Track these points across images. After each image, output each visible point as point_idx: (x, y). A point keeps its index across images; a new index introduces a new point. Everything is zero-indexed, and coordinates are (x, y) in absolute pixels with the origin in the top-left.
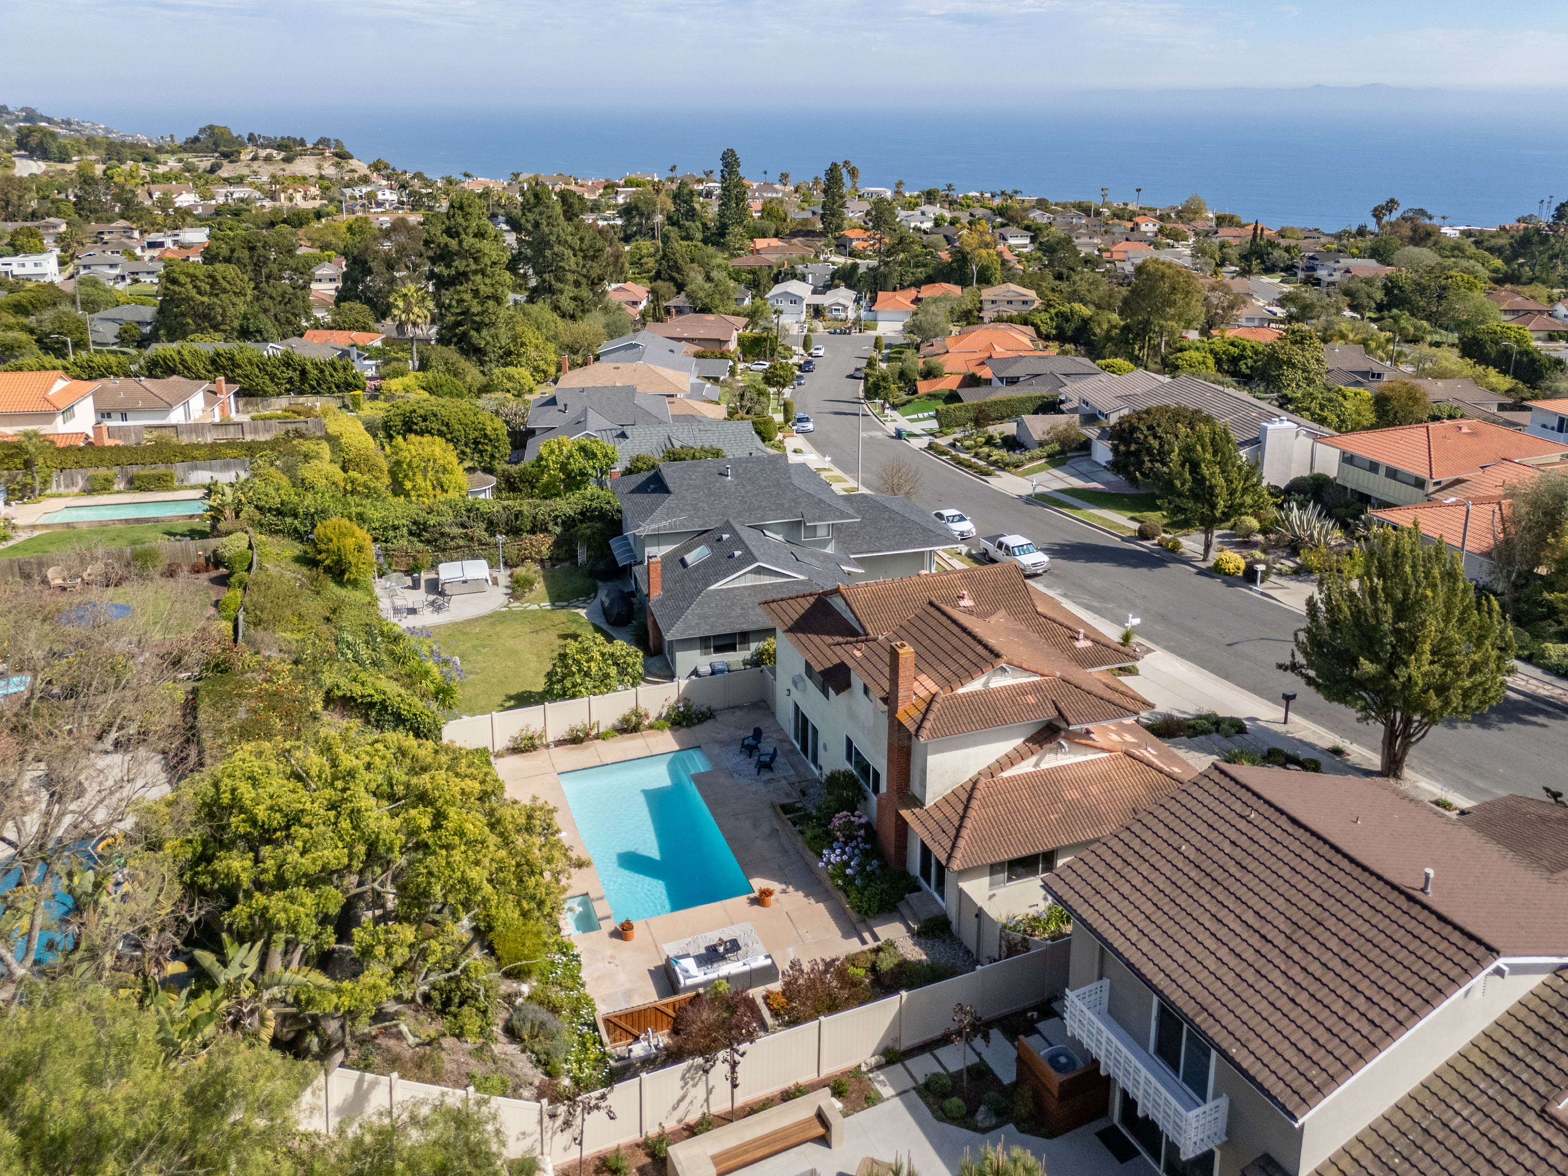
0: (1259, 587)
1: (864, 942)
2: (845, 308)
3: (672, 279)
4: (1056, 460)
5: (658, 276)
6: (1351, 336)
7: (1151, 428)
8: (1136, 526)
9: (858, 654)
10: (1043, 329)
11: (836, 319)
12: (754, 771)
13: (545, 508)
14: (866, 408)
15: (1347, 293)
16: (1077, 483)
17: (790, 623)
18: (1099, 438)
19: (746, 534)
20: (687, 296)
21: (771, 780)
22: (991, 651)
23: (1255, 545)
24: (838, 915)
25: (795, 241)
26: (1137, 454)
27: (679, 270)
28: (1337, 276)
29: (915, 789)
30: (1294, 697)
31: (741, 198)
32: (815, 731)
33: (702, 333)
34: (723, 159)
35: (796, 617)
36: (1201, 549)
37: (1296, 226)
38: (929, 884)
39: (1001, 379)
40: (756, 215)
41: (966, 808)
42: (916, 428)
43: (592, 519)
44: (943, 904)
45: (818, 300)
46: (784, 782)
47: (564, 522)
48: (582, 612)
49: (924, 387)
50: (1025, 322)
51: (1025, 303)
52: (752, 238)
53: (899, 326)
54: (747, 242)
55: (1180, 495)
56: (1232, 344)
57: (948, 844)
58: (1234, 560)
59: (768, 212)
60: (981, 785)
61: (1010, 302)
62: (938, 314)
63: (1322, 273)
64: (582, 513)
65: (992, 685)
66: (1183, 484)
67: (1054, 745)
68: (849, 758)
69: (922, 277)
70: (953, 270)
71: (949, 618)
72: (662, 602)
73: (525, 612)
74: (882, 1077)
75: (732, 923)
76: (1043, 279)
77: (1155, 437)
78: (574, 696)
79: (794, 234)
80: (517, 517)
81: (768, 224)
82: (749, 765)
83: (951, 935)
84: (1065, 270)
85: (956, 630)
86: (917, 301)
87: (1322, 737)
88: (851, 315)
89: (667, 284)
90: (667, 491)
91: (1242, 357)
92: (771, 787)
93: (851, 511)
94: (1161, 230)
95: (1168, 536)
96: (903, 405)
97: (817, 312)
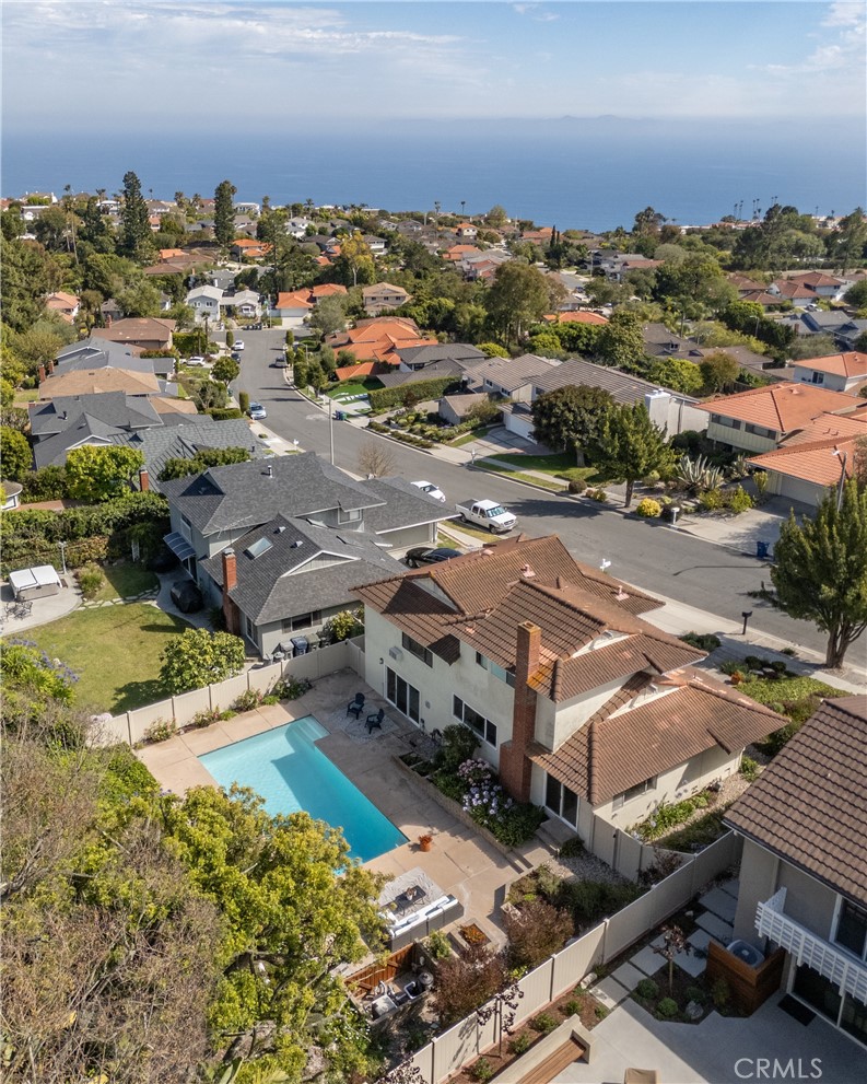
0: (675, 524)
1: (519, 870)
2: (253, 308)
3: (98, 288)
4: (479, 431)
5: (85, 286)
6: (650, 316)
7: (565, 404)
8: (567, 483)
9: (471, 631)
10: (419, 319)
11: (246, 317)
12: (366, 731)
13: (96, 514)
14: (298, 394)
15: (633, 281)
16: (502, 450)
17: (385, 606)
18: (513, 412)
19: (300, 525)
20: (118, 302)
21: (381, 737)
22: (594, 620)
23: (659, 491)
24: (487, 847)
25: (194, 250)
26: (557, 425)
27: (102, 278)
28: (618, 268)
29: (540, 737)
30: (750, 614)
31: (144, 214)
32: (415, 693)
33: (142, 336)
34: (125, 181)
35: (388, 600)
36: (624, 498)
37: (577, 229)
38: (558, 813)
39: (410, 366)
40: (155, 229)
41: (590, 750)
42: (350, 409)
43: (141, 519)
44: (575, 829)
45: (228, 301)
46: (393, 737)
47: (114, 525)
48: (154, 604)
49: (343, 374)
50: (405, 315)
51: (398, 298)
52: (158, 249)
53: (300, 321)
54: (155, 253)
55: (610, 458)
56: (571, 327)
57: (585, 784)
58: (653, 505)
59: (166, 226)
60: (596, 729)
61: (386, 298)
62: (336, 311)
63: (605, 266)
64: (131, 515)
65: (596, 647)
66: (613, 450)
67: (647, 689)
68: (457, 712)
69: (312, 278)
70: (336, 272)
71: (544, 593)
72: (239, 591)
73: (100, 609)
74: (600, 991)
75: (405, 871)
76: (407, 278)
77: (570, 411)
78: (194, 687)
79: (192, 245)
80: (73, 524)
81: (166, 236)
82: (359, 726)
83: (586, 852)
84: (421, 270)
85: (555, 604)
86: (312, 299)
87: (773, 642)
88: (259, 313)
89: (95, 292)
90: (220, 492)
91: (579, 337)
92: (384, 743)
93: (377, 497)
94: (479, 234)
95: (594, 490)
96: (331, 390)
97: (230, 311)
